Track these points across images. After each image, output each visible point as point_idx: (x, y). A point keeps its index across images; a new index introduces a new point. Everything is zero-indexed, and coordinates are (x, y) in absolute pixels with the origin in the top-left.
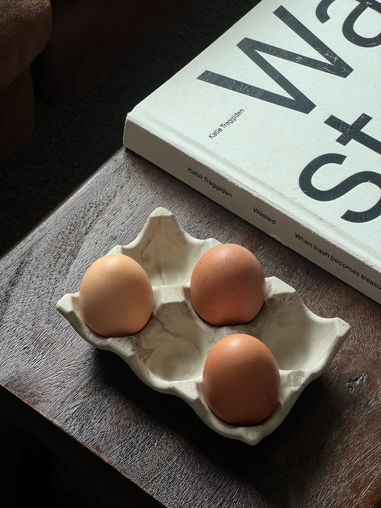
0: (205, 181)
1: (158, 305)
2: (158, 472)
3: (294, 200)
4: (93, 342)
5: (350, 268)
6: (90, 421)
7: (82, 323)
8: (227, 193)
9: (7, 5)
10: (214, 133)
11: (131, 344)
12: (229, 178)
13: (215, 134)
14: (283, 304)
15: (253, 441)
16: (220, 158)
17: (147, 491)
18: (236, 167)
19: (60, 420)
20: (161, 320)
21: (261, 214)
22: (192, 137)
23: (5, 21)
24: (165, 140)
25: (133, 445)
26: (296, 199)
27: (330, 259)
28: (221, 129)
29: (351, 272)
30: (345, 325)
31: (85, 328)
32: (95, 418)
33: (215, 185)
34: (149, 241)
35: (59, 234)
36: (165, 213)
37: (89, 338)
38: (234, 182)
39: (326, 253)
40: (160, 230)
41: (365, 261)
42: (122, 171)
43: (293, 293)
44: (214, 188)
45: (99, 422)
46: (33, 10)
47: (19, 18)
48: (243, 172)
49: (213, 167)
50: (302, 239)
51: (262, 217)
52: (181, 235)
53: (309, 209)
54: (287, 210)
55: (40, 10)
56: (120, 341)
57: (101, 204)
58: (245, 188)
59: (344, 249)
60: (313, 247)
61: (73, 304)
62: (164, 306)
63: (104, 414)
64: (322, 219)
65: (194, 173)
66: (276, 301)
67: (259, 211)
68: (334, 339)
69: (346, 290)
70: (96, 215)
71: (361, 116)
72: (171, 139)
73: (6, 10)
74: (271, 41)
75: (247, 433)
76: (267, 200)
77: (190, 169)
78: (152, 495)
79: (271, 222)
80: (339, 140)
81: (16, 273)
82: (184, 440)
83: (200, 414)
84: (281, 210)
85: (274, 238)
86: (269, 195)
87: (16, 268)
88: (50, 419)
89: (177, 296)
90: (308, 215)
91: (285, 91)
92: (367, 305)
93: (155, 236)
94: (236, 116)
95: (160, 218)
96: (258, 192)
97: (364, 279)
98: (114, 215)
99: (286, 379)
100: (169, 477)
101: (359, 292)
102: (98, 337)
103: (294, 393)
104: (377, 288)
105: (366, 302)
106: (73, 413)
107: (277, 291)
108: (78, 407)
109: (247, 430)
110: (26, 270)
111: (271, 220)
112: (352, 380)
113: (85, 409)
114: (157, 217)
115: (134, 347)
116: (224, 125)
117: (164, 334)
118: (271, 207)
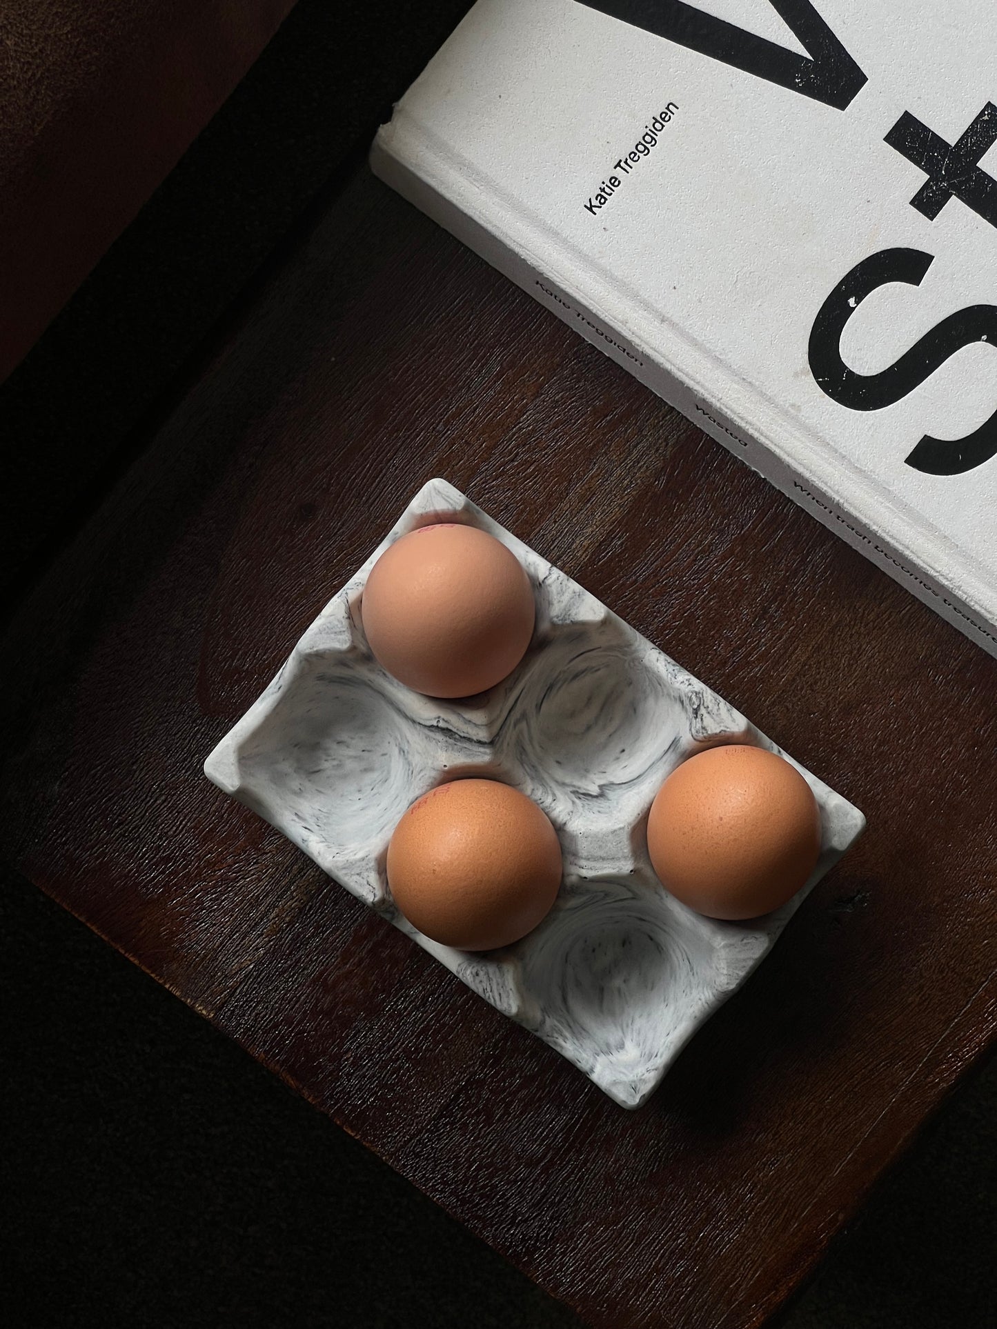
0: (578, 317)
3: (794, 412)
8: (630, 355)
10: (600, 192)
12: (637, 341)
13: (602, 197)
18: (653, 310)
26: (799, 406)
28: (616, 179)
33: (603, 333)
38: (649, 352)
44: (600, 335)
49: (596, 308)
54: (777, 439)
58: (675, 371)
59: (908, 553)
64: (858, 468)
65: (548, 292)
71: (982, 114)
76: (728, 408)
77: (540, 283)
80: (918, 202)
84: (762, 439)
86: (733, 395)
91: (785, 27)
94: (657, 126)
96: (706, 384)
116: (626, 162)
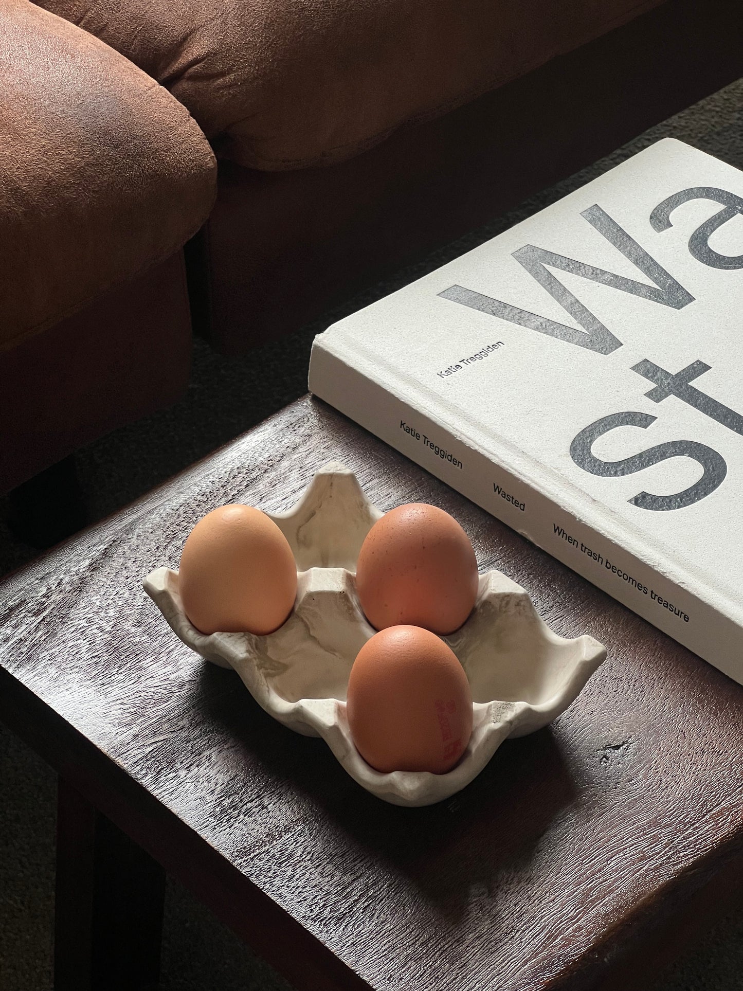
0: (425, 443)
1: (303, 595)
2: (265, 846)
3: (556, 471)
4: (192, 641)
5: (633, 580)
6: (173, 765)
7: (179, 612)
8: (455, 462)
9: (142, 154)
10: (448, 370)
11: (246, 642)
12: (459, 434)
13: (449, 372)
14: (505, 612)
15: (412, 792)
16: (449, 405)
17: (241, 870)
18: (473, 419)
19: (126, 759)
20: (305, 620)
21: (504, 495)
22: (410, 373)
23: (135, 175)
24: (367, 375)
25: (234, 804)
26: (559, 470)
27: (605, 566)
28: (459, 366)
29: (635, 586)
30: (596, 646)
31: (184, 621)
32: (182, 763)
33: (439, 449)
34: (313, 514)
35: (181, 506)
36: (340, 470)
37: (187, 636)
38: (465, 440)
39: (598, 555)
40: (331, 497)
41: (654, 565)
42: (299, 427)
43: (520, 594)
44: (438, 454)
45: (187, 768)
46: (184, 168)
47: (158, 175)
48: (482, 427)
49: (435, 418)
50: (564, 533)
51: (506, 499)
52: (364, 507)
53: (577, 486)
54: (542, 484)
55: (196, 170)
56: (230, 637)
57: (257, 469)
58: (480, 449)
59: (624, 546)
60: (580, 546)
61: (168, 582)
62: (312, 596)
63: (197, 757)
64: (595, 501)
65: (409, 430)
66: (493, 607)
67: (501, 489)
68: (576, 666)
69: (627, 619)
70: (245, 484)
71: (694, 364)
72: (376, 375)
73: (139, 160)
74: (568, 252)
75: (403, 779)
76: (512, 468)
77: (403, 423)
78: (248, 876)
79: (519, 508)
80: (649, 395)
81: (103, 554)
82: (316, 806)
83: (338, 753)
84: (533, 485)
85: (523, 535)
86: (517, 462)
87: (105, 547)
88: (112, 757)
89: (334, 583)
90: (574, 493)
91: (575, 321)
92: (657, 642)
93: (322, 505)
94: (489, 349)
95: (331, 476)
96: (500, 456)
97: (654, 599)
98: (272, 487)
99: (485, 714)
100: (280, 854)
101: (649, 623)
102: (200, 635)
103: (493, 733)
104: (673, 612)
105: (657, 639)
106: (150, 752)
107: (496, 589)
108: (159, 744)
109: (404, 775)
110: (120, 550)
111: (518, 504)
112: (610, 747)
113: (169, 748)
114: (327, 475)
115: (252, 647)
116: (467, 361)
117: (308, 645)
118: (517, 479)
